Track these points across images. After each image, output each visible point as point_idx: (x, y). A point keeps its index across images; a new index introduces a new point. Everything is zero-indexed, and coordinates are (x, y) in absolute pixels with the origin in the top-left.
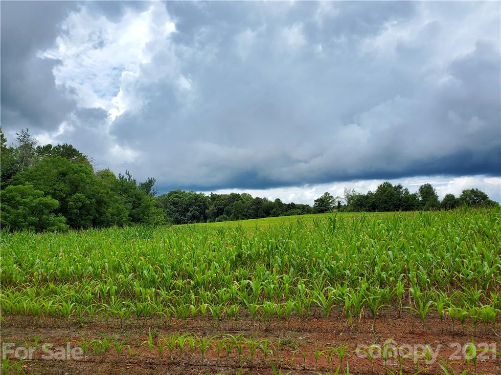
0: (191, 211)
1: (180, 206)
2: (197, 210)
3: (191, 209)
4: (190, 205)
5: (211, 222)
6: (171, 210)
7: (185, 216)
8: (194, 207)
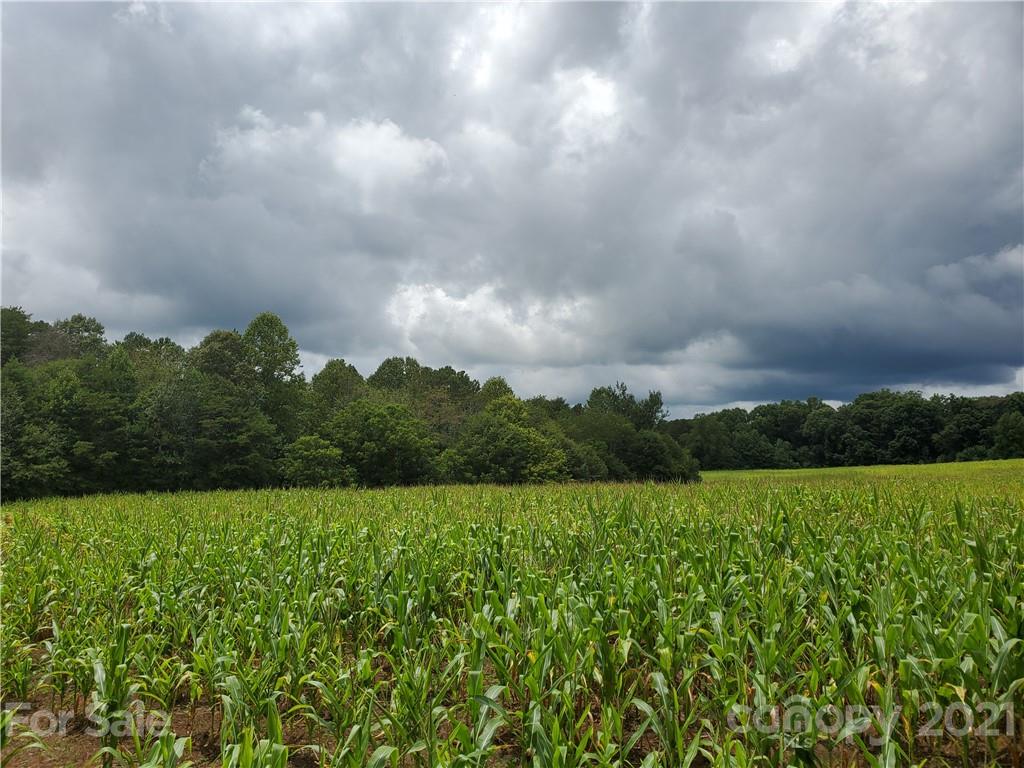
0: (900, 437)
1: (875, 425)
2: (914, 435)
3: (898, 433)
4: (898, 424)
5: (946, 461)
6: (854, 436)
7: (887, 448)
8: (906, 428)
